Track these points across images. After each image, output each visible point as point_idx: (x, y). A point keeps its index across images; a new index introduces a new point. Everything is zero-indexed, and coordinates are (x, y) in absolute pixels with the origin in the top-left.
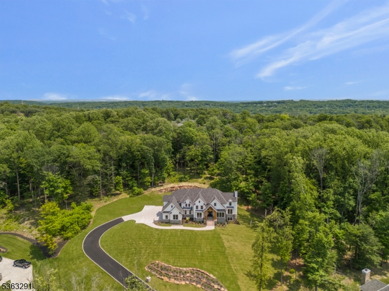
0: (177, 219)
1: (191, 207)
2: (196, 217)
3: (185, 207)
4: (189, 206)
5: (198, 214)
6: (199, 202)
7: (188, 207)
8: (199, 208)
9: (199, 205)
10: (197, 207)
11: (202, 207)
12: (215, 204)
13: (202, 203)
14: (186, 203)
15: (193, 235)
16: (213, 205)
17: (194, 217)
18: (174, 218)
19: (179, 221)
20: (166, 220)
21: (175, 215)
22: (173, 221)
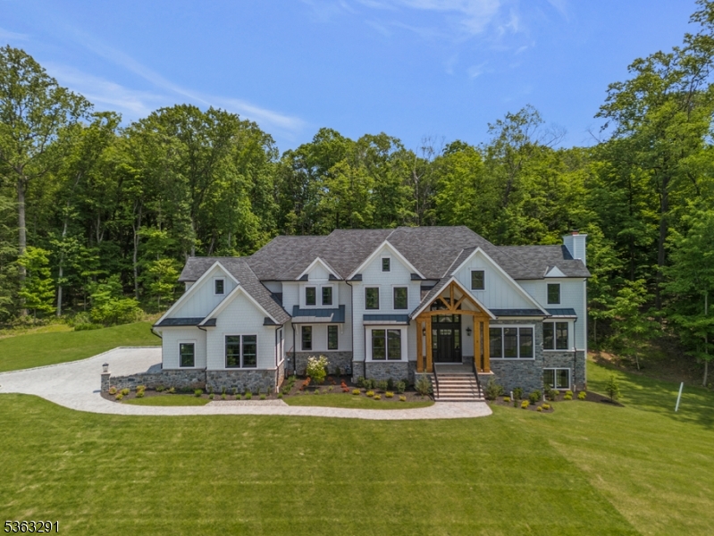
0: (250, 361)
1: (335, 305)
2: (369, 359)
3: (303, 306)
4: (327, 299)
5: (378, 339)
6: (386, 265)
7: (319, 305)
8: (386, 305)
9: (386, 284)
10: (372, 297)
11: (400, 296)
12: (478, 279)
13: (401, 274)
14: (312, 282)
15: (353, 445)
16: (465, 282)
17: (357, 358)
18: (232, 361)
19: (261, 376)
20: (179, 370)
21: (239, 336)
22: (225, 378)
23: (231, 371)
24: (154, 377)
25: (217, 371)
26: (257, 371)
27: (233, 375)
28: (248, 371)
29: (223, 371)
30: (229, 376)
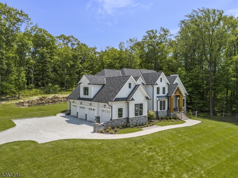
2: (159, 110)
6: (161, 80)
8: (161, 93)
9: (161, 86)
10: (158, 90)
11: (164, 91)
13: (164, 83)
17: (155, 110)
19: (144, 118)
20: (118, 119)
21: (138, 104)
22: (135, 120)
23: (136, 117)
24: (110, 123)
25: (133, 118)
26: (143, 116)
27: (137, 119)
28: (141, 117)
29: (134, 118)
30: (136, 119)
